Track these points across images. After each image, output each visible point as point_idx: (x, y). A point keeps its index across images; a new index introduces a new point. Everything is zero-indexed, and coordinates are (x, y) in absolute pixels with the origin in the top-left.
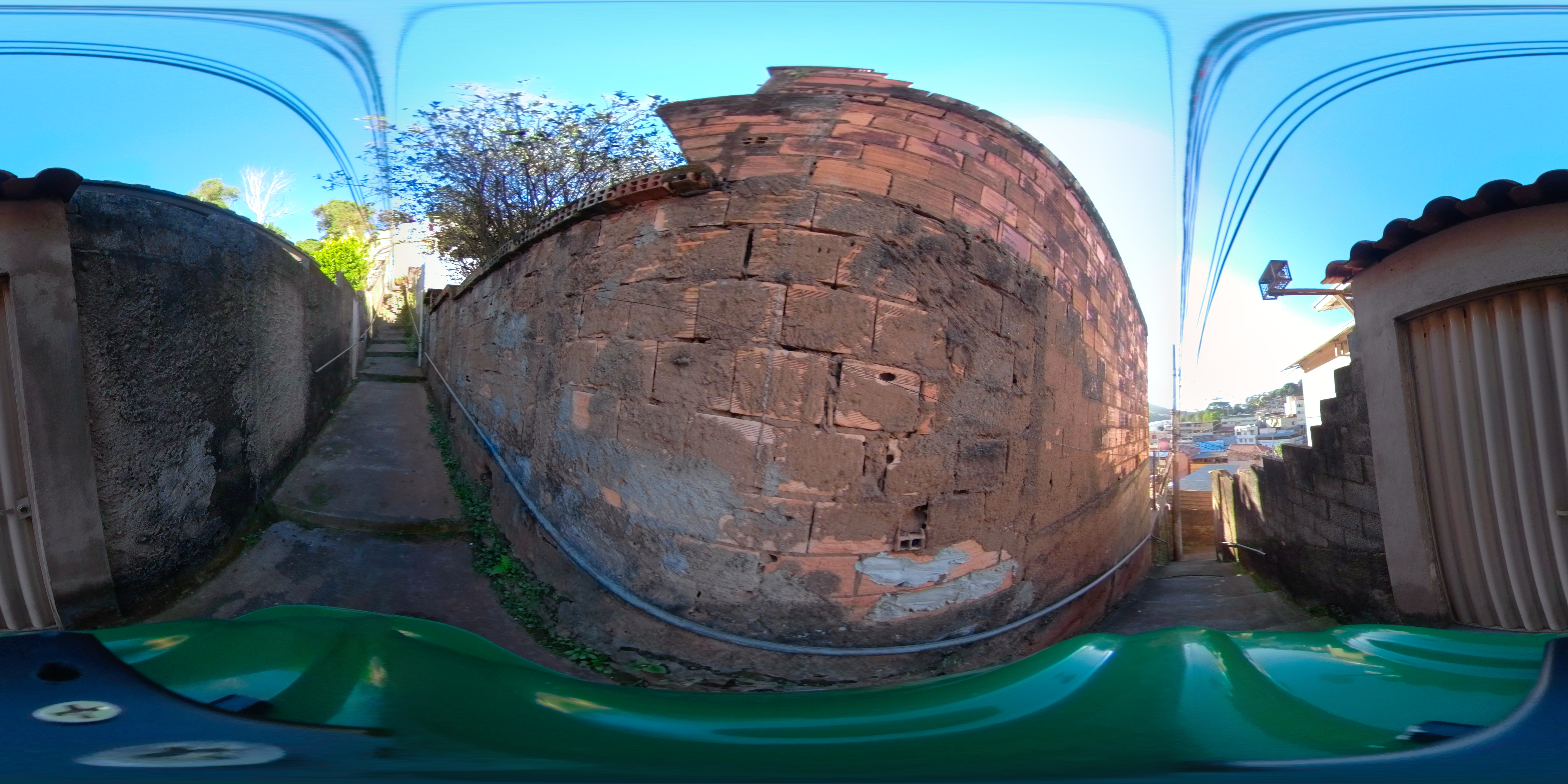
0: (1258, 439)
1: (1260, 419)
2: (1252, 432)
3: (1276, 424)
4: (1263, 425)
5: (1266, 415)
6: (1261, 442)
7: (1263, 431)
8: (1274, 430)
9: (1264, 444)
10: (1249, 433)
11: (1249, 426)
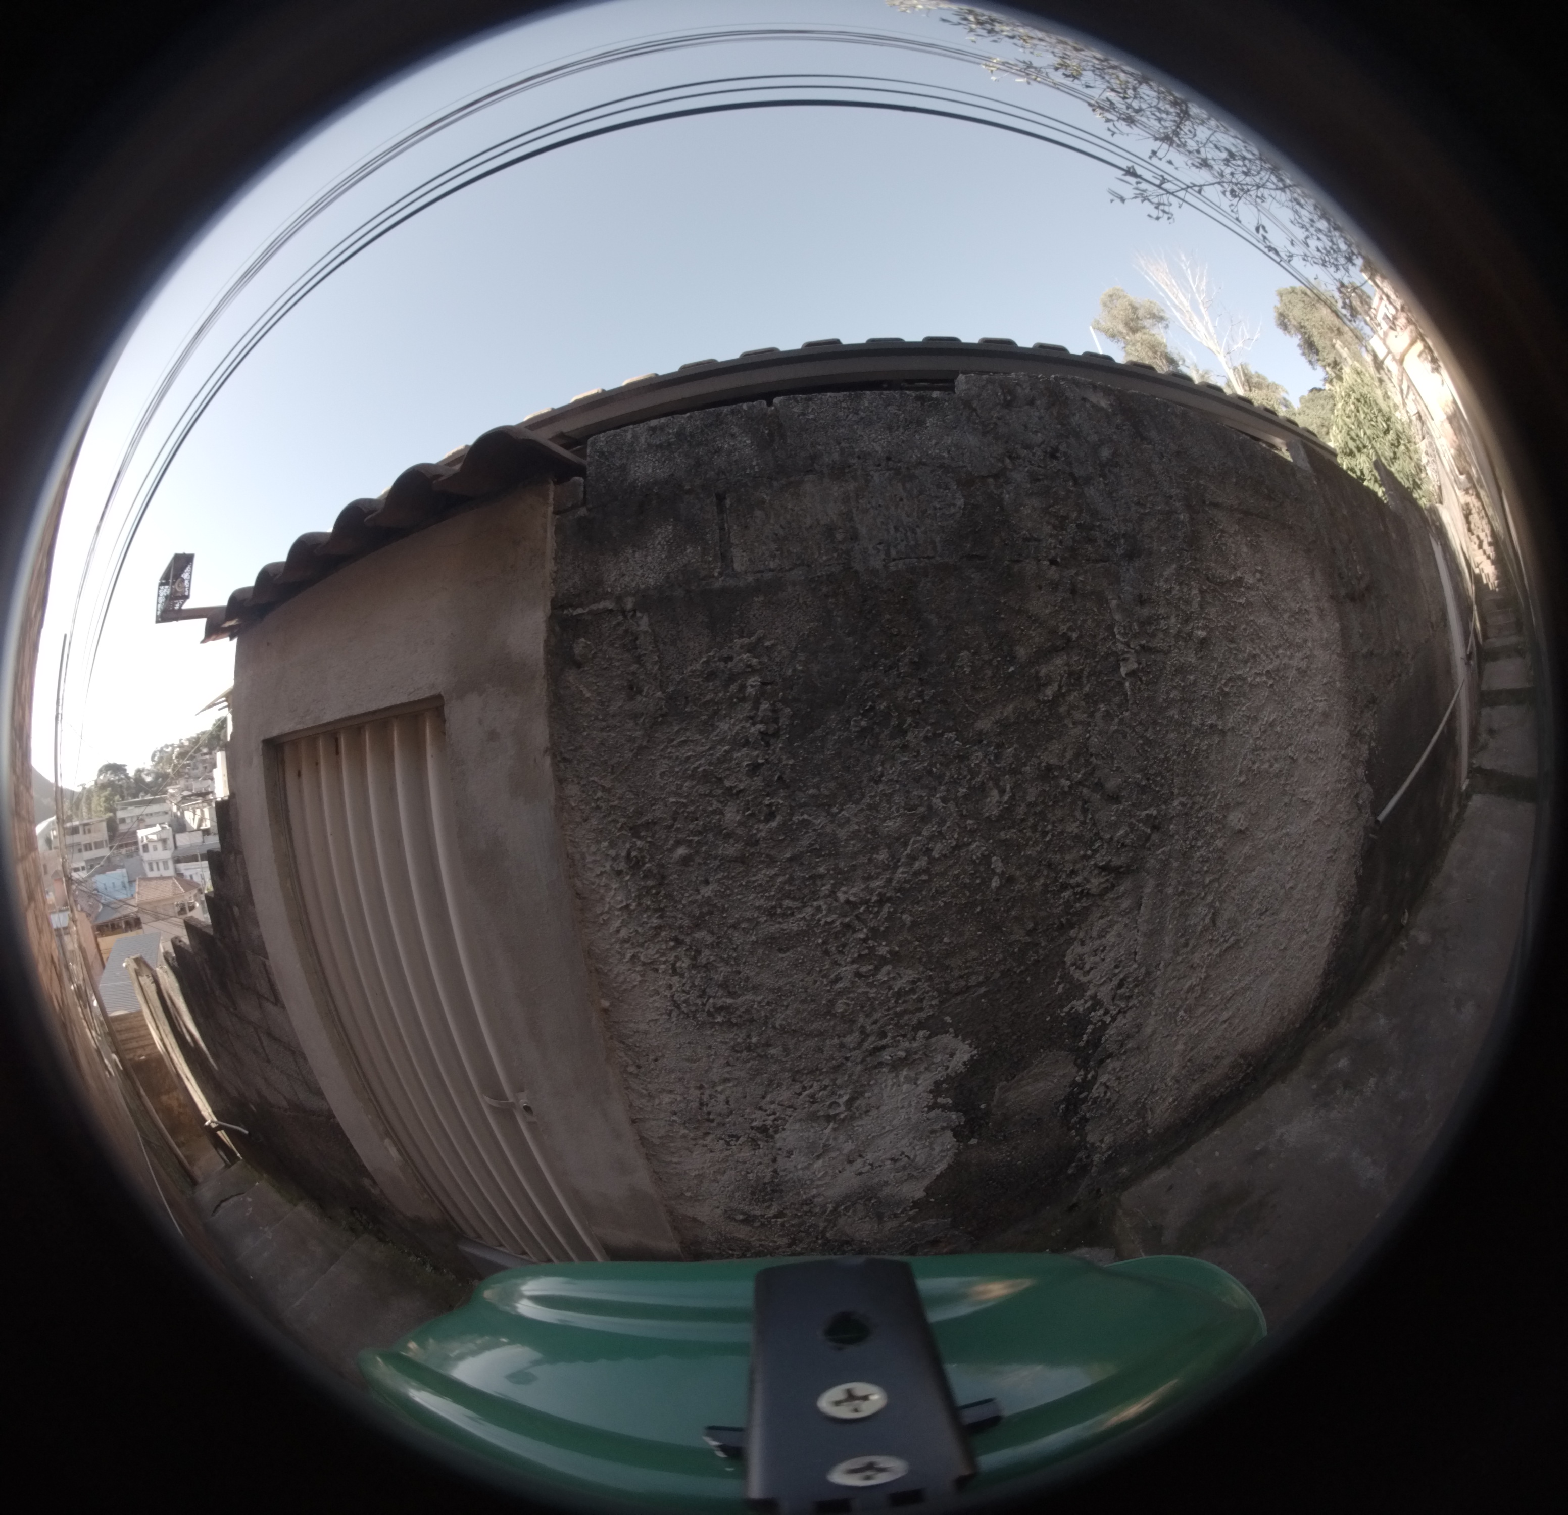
0: (177, 860)
1: (175, 809)
2: (164, 841)
3: (201, 820)
4: (180, 826)
5: (185, 799)
6: (182, 866)
7: (183, 840)
8: (197, 838)
9: (187, 874)
10: (160, 846)
11: (158, 828)
